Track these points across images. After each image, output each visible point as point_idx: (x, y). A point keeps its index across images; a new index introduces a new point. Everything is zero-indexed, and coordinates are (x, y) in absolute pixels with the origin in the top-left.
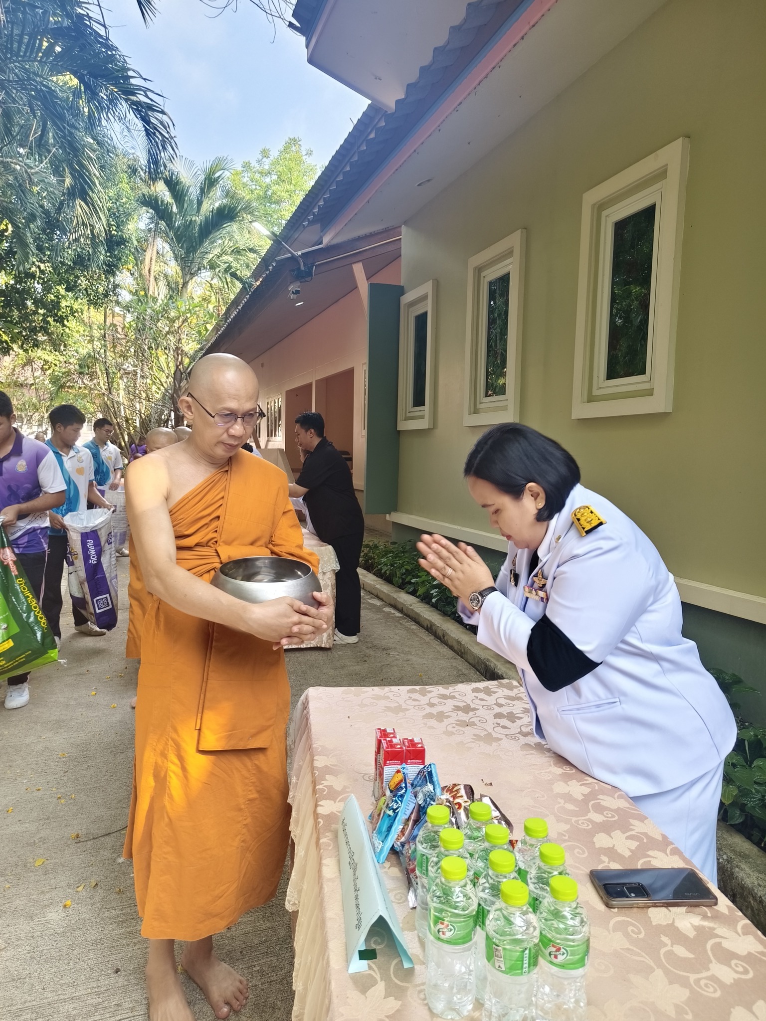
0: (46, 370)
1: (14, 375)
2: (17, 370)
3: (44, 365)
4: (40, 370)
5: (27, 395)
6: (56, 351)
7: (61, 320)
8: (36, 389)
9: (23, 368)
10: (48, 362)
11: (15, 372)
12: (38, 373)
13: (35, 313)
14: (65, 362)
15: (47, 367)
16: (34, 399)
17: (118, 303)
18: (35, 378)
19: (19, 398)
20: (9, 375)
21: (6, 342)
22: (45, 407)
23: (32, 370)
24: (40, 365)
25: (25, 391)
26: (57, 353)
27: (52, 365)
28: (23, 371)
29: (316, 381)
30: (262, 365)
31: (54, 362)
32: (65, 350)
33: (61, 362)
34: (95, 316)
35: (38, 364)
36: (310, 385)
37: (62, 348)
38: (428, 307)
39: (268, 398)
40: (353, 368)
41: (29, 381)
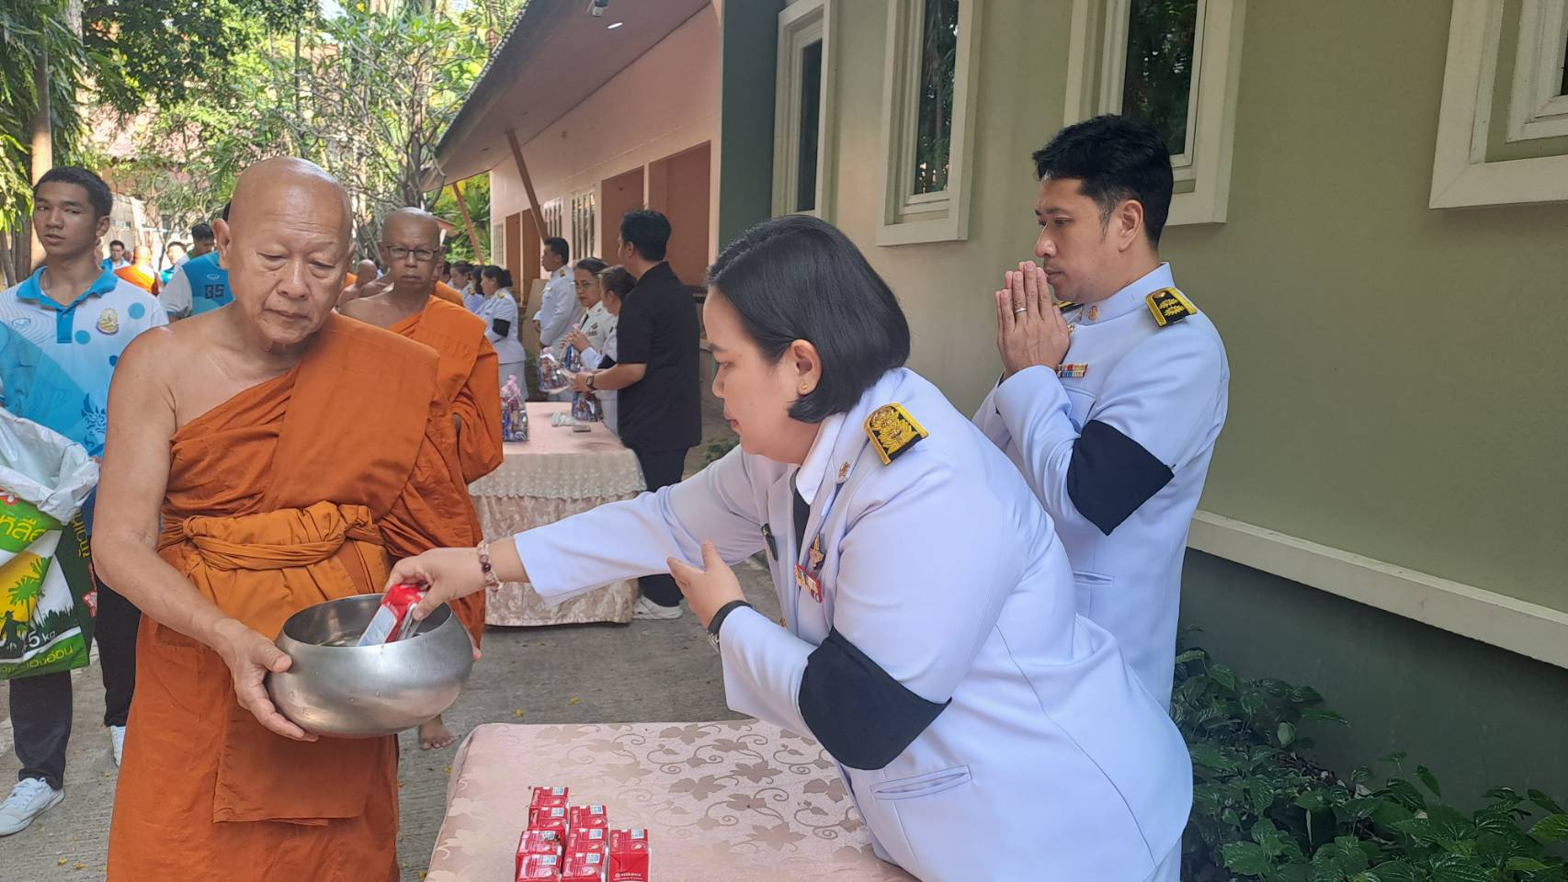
0: (206, 139)
1: (154, 147)
2: (159, 140)
3: (202, 131)
4: (197, 140)
5: (174, 182)
6: (221, 106)
7: (221, 53)
8: (191, 172)
9: (168, 135)
10: (209, 125)
11: (156, 144)
12: (194, 144)
13: (178, 40)
14: (238, 126)
15: (207, 134)
16: (185, 188)
17: (322, 25)
18: (188, 153)
19: (162, 186)
20: (145, 148)
21: (133, 90)
22: (204, 201)
23: (184, 141)
24: (197, 132)
25: (170, 175)
26: (224, 111)
27: (216, 130)
28: (169, 141)
29: (651, 164)
30: (564, 135)
31: (219, 126)
32: (237, 106)
33: (230, 127)
34: (284, 45)
36: (641, 170)
37: (233, 102)
38: (824, 32)
39: (573, 193)
40: (709, 142)
41: (179, 157)
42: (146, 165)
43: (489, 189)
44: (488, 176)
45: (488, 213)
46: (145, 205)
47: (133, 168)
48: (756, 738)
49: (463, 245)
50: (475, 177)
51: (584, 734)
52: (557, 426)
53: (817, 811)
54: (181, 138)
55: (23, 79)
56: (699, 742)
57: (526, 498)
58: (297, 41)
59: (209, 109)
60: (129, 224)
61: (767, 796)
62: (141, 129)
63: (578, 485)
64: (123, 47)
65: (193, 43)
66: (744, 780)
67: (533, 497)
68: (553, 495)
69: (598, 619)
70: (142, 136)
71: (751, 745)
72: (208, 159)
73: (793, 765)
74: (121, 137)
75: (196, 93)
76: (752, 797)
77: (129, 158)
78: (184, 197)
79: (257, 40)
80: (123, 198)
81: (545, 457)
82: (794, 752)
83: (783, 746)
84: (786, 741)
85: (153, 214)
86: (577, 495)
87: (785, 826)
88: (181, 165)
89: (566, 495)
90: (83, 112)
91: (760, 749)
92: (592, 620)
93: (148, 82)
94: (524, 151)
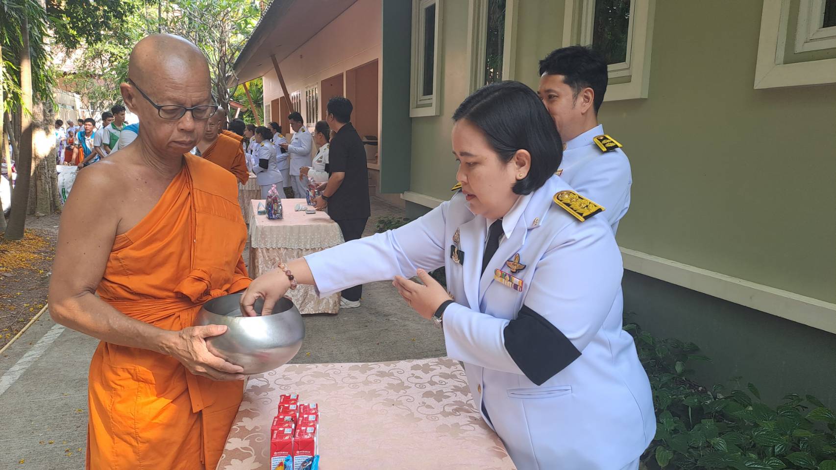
0: (113, 62)
1: (86, 66)
2: (88, 62)
3: (111, 57)
4: (108, 62)
5: (96, 84)
6: (120, 44)
7: (119, 16)
8: (105, 79)
9: (93, 60)
10: (114, 54)
11: (86, 64)
12: (106, 65)
13: (97, 9)
15: (113, 59)
16: (102, 88)
18: (103, 69)
19: (90, 87)
20: (81, 67)
21: (73, 36)
22: (112, 95)
23: (101, 63)
24: (108, 57)
25: (94, 81)
26: (122, 46)
27: (118, 57)
28: (93, 63)
29: (347, 72)
30: (301, 57)
31: (119, 55)
32: (129, 44)
34: (152, 11)
35: (106, 56)
36: (342, 75)
37: (127, 41)
39: (306, 88)
40: (378, 59)
41: (99, 72)
42: (81, 76)
43: (262, 86)
44: (261, 79)
45: (262, 99)
46: (82, 97)
47: (75, 78)
48: (399, 370)
49: (249, 116)
50: (255, 80)
51: (310, 369)
52: (298, 211)
53: (429, 407)
54: (100, 61)
55: (15, 31)
56: (368, 373)
57: (282, 249)
58: (160, 9)
59: (114, 46)
60: (73, 107)
61: (403, 399)
62: (79, 57)
63: (309, 242)
64: (68, 13)
65: (104, 11)
66: (391, 391)
67: (285, 248)
68: (296, 247)
69: (320, 312)
70: (79, 60)
71: (396, 374)
72: (114, 72)
73: (416, 384)
74: (68, 61)
75: (106, 37)
76: (395, 400)
77: (72, 72)
78: (102, 93)
79: (138, 8)
80: (70, 93)
81: (291, 228)
82: (417, 377)
83: (412, 374)
84: (413, 372)
85: (86, 102)
86: (308, 247)
87: (412, 414)
88: (100, 76)
89: (302, 247)
90: (47, 48)
91: (400, 376)
92: (317, 312)
93: (82, 32)
94: (280, 66)
